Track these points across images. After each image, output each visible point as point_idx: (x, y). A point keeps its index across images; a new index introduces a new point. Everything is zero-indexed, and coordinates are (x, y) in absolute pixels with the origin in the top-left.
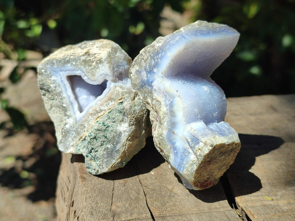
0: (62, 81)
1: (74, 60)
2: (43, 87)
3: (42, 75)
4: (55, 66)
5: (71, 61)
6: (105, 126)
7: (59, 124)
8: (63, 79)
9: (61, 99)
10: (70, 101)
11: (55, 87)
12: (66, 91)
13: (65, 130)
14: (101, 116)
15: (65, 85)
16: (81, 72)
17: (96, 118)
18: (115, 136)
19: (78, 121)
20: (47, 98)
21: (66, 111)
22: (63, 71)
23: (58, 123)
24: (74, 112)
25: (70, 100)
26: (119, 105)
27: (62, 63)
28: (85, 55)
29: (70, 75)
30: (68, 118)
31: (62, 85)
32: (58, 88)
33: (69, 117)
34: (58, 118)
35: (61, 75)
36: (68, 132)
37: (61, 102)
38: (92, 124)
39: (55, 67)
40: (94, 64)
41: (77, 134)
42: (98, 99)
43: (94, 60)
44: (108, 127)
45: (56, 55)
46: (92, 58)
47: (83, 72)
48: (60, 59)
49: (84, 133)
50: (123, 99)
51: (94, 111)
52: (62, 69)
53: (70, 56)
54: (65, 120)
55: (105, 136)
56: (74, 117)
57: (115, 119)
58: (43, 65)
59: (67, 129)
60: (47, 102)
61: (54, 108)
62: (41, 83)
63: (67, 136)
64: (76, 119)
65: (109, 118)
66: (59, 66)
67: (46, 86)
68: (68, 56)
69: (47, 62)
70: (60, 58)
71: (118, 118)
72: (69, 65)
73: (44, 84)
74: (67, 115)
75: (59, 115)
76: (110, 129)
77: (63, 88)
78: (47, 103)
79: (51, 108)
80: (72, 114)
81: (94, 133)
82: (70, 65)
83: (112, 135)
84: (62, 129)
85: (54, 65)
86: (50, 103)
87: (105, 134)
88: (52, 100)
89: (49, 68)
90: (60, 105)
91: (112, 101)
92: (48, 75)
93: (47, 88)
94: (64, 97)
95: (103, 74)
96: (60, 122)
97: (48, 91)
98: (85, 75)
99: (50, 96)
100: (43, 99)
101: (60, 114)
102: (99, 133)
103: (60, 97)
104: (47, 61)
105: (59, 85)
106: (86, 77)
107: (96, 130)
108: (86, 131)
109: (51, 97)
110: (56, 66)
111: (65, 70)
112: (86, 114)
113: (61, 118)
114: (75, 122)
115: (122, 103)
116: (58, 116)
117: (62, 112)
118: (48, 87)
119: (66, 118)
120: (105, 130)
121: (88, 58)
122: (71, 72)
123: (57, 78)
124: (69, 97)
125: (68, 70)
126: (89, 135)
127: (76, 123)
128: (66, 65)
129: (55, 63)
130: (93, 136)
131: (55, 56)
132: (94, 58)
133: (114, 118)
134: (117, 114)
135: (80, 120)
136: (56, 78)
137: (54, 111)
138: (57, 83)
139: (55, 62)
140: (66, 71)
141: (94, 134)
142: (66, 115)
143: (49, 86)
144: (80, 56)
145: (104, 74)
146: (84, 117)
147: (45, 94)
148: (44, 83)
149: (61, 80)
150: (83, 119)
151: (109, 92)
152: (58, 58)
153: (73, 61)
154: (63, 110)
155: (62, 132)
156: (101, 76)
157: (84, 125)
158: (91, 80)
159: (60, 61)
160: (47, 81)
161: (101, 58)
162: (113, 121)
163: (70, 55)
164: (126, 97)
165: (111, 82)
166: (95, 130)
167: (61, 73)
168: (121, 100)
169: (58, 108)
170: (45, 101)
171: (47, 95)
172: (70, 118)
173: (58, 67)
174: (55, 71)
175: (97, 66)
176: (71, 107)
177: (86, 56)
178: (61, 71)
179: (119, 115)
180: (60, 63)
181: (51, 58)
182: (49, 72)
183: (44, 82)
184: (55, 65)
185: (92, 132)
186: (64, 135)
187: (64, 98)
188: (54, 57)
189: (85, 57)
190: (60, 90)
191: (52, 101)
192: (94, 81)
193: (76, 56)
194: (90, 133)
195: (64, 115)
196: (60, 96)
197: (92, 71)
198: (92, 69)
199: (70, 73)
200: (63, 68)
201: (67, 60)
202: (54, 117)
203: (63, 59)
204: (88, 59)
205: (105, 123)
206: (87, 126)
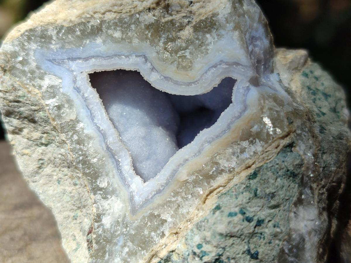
0: (78, 90)
1: (115, 24)
2: (17, 110)
3: (13, 74)
4: (54, 46)
5: (108, 28)
6: (249, 220)
7: (72, 214)
8: (79, 83)
9: (79, 142)
10: (108, 148)
11: (59, 108)
12: (92, 117)
13: (99, 236)
14: (219, 187)
15: (86, 99)
16: (138, 59)
17: (205, 196)
18: (287, 251)
19: (142, 206)
20: (26, 140)
21: (97, 178)
22: (79, 58)
23: (66, 213)
24: (123, 179)
25: (106, 144)
26: (284, 155)
27: (78, 37)
28: (154, 9)
29: (99, 70)
30: (103, 198)
31: (77, 101)
32: (65, 110)
33: (106, 193)
34: (66, 198)
35: (72, 71)
36: (108, 241)
37: (80, 149)
38: (188, 213)
39: (52, 47)
40: (187, 32)
41: (138, 246)
42: (204, 138)
43: (186, 21)
44: (260, 223)
45: (56, 14)
46: (177, 17)
47: (146, 60)
48: (71, 25)
49: (163, 241)
50: (292, 135)
51: (193, 174)
52: (74, 55)
53: (104, 14)
54: (95, 202)
55: (252, 252)
56: (124, 193)
57: (277, 198)
58: (16, 43)
59: (104, 231)
60: (26, 151)
61: (48, 170)
62: (11, 98)
63: (105, 252)
64: (131, 199)
65: (256, 195)
66: (67, 46)
67: (25, 104)
68: (95, 13)
69: (27, 34)
70: (71, 21)
71: (288, 194)
72: (99, 40)
73: (20, 99)
74: (101, 189)
75: (69, 189)
76: (266, 230)
77: (82, 110)
78: (27, 154)
79: (40, 168)
80: (116, 186)
81: (216, 247)
82: (101, 41)
83: (277, 249)
84: (90, 232)
85: (51, 43)
86: (35, 156)
87: (252, 246)
88: (42, 144)
89: (35, 51)
90: (76, 158)
91: (252, 143)
92: (32, 72)
93: (31, 110)
94: (87, 136)
95: (221, 62)
96: (75, 208)
97: (33, 121)
98: (153, 69)
99: (36, 135)
100: (12, 143)
101: (73, 187)
102: (233, 244)
103: (75, 137)
104: (27, 31)
105: (69, 101)
106: (156, 74)
107: (221, 234)
108: (167, 233)
109: (41, 138)
110: (58, 46)
111: (84, 56)
112: (167, 184)
113: (79, 199)
114: (129, 208)
115: (291, 146)
116: (64, 192)
117: (85, 181)
118: (33, 108)
119: (98, 197)
120: (253, 235)
121: (164, 17)
122: (104, 62)
123: (60, 81)
124: (104, 136)
125: (93, 57)
126: (197, 251)
127: (134, 211)
128: (88, 42)
129: (54, 38)
130: (214, 254)
131: (53, 15)
132: (183, 17)
133: (273, 193)
134: (279, 180)
135: (147, 201)
136: (57, 82)
137: (50, 176)
138: (63, 94)
139: (52, 32)
140: (86, 59)
141: (215, 249)
142: (95, 190)
143: (36, 105)
144: (139, 13)
145: (227, 63)
146: (159, 192)
147: (21, 130)
148: (19, 97)
149: (72, 86)
150: (158, 200)
151: (241, 113)
152: (64, 21)
153: (115, 29)
154: (85, 174)
155: (89, 242)
156: (215, 66)
157: (159, 216)
158: (176, 83)
159: (70, 30)
160: (30, 89)
161: (214, 15)
162: (273, 203)
163: (102, 11)
164: (298, 127)
165: (248, 84)
166: (218, 237)
167: (74, 65)
168: (288, 138)
169: (66, 170)
170: (20, 147)
171: (25, 131)
172: (109, 196)
173: (62, 47)
174: (53, 61)
175: (197, 39)
176: (110, 165)
177: (157, 12)
178: (73, 59)
179: (286, 182)
180: (70, 36)
181: (42, 22)
182: (34, 65)
183: (20, 93)
184: (53, 42)
185: (208, 242)
186: (97, 251)
187: (90, 138)
188: (50, 19)
189: (156, 14)
190: (73, 117)
191: (43, 147)
192: (189, 84)
193: (124, 11)
194: (199, 246)
195: (89, 188)
196: (75, 132)
197: (180, 54)
198: (180, 49)
199: (101, 66)
200: (79, 52)
201: (92, 26)
202: (53, 196)
203: (79, 24)
204: (166, 19)
205: (245, 211)
206: (169, 220)
